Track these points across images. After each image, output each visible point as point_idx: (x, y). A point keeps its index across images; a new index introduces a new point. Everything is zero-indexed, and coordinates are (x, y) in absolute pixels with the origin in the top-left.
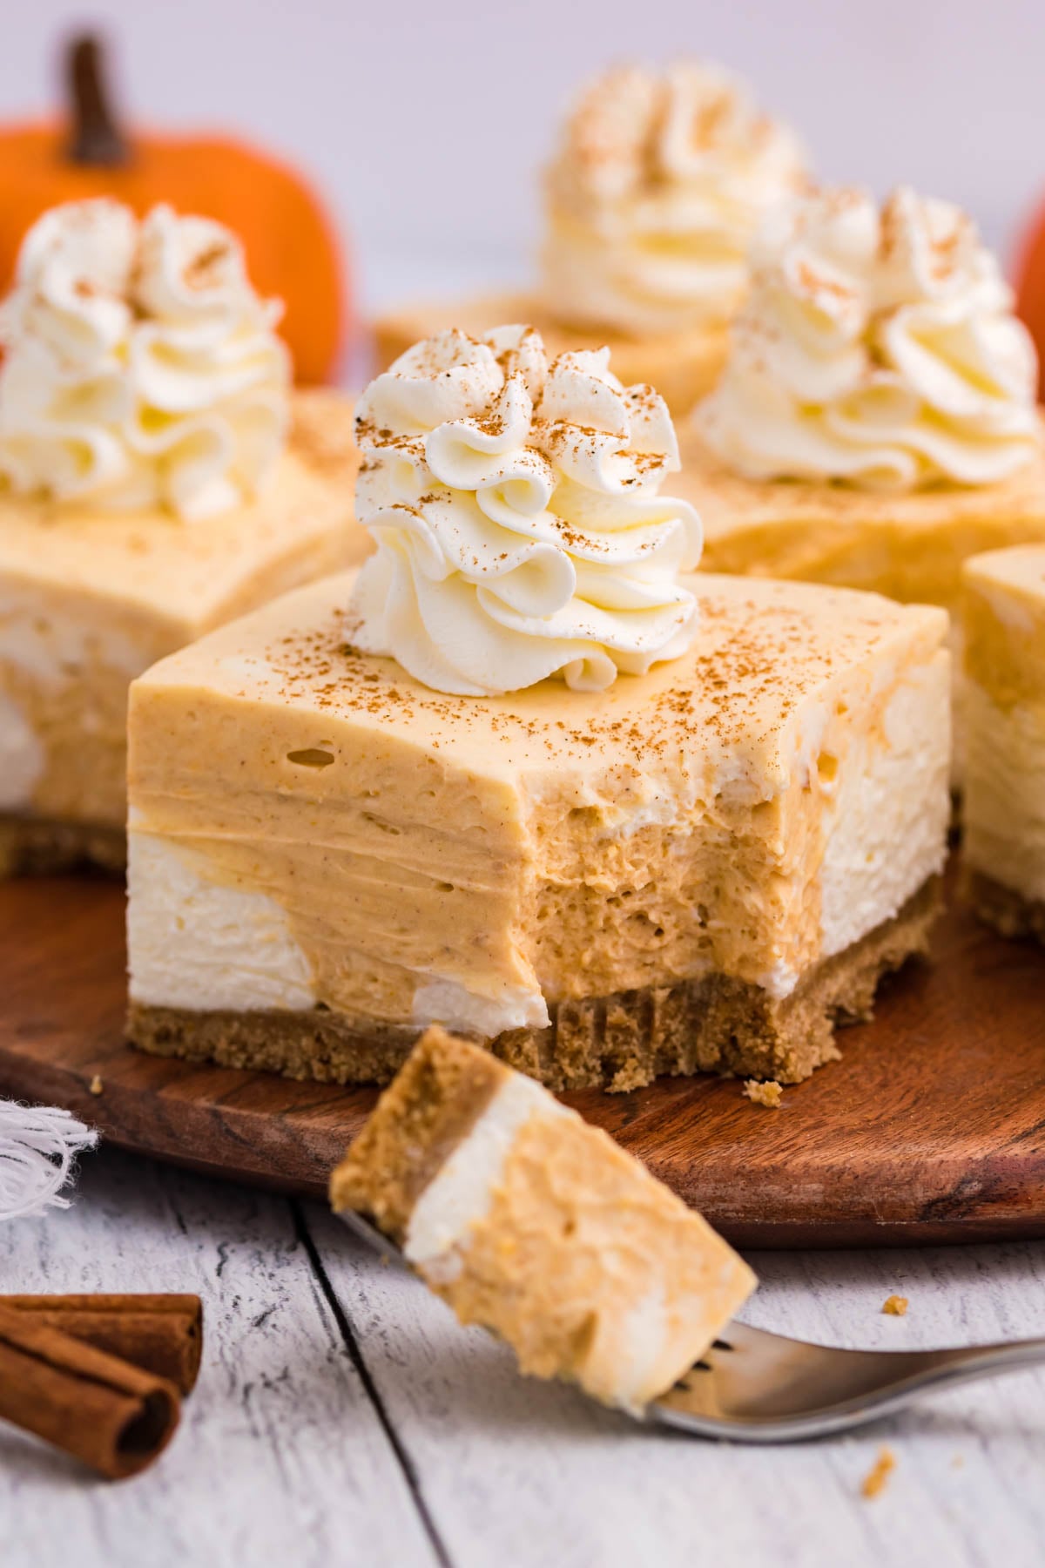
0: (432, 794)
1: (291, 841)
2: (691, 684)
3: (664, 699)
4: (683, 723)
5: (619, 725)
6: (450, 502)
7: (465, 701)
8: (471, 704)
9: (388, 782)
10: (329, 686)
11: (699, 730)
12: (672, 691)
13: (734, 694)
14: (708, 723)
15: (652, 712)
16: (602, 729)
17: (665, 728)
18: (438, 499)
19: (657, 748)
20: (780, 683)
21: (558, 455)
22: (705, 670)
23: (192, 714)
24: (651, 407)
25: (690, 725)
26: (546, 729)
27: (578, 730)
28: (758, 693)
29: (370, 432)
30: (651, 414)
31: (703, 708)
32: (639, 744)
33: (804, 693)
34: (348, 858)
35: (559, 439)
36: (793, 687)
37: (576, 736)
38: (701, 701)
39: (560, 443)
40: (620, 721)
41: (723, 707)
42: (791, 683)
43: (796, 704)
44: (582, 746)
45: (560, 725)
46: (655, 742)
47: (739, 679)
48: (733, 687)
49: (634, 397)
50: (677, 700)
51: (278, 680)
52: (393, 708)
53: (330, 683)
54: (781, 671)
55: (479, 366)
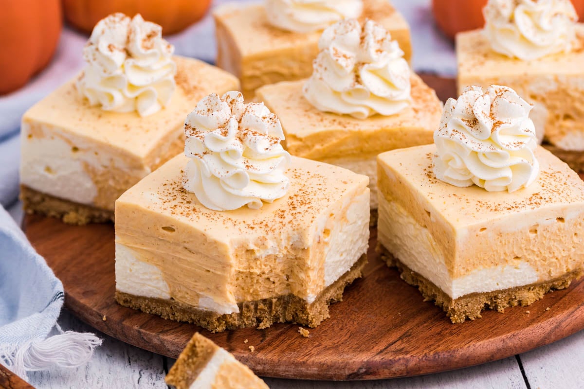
0: (204, 244)
1: (163, 252)
2: (285, 208)
3: (277, 214)
4: (282, 222)
5: (262, 223)
7: (216, 213)
9: (191, 240)
10: (175, 206)
11: (286, 225)
12: (279, 210)
13: (298, 213)
14: (289, 223)
15: (272, 218)
16: (256, 224)
17: (276, 224)
18: (208, 153)
19: (273, 231)
20: (312, 209)
23: (133, 212)
24: (275, 122)
25: (284, 223)
26: (239, 224)
27: (249, 224)
28: (305, 212)
29: (189, 129)
30: (275, 125)
31: (288, 217)
32: (267, 229)
33: (319, 213)
34: (179, 259)
36: (316, 211)
37: (249, 226)
38: (288, 214)
40: (262, 221)
41: (294, 217)
42: (316, 209)
43: (316, 218)
44: (250, 229)
45: (244, 222)
46: (272, 229)
47: (300, 206)
48: (298, 210)
49: (271, 119)
50: (281, 213)
51: (160, 202)
52: (194, 216)
53: (176, 204)
54: (313, 204)
55: (222, 111)
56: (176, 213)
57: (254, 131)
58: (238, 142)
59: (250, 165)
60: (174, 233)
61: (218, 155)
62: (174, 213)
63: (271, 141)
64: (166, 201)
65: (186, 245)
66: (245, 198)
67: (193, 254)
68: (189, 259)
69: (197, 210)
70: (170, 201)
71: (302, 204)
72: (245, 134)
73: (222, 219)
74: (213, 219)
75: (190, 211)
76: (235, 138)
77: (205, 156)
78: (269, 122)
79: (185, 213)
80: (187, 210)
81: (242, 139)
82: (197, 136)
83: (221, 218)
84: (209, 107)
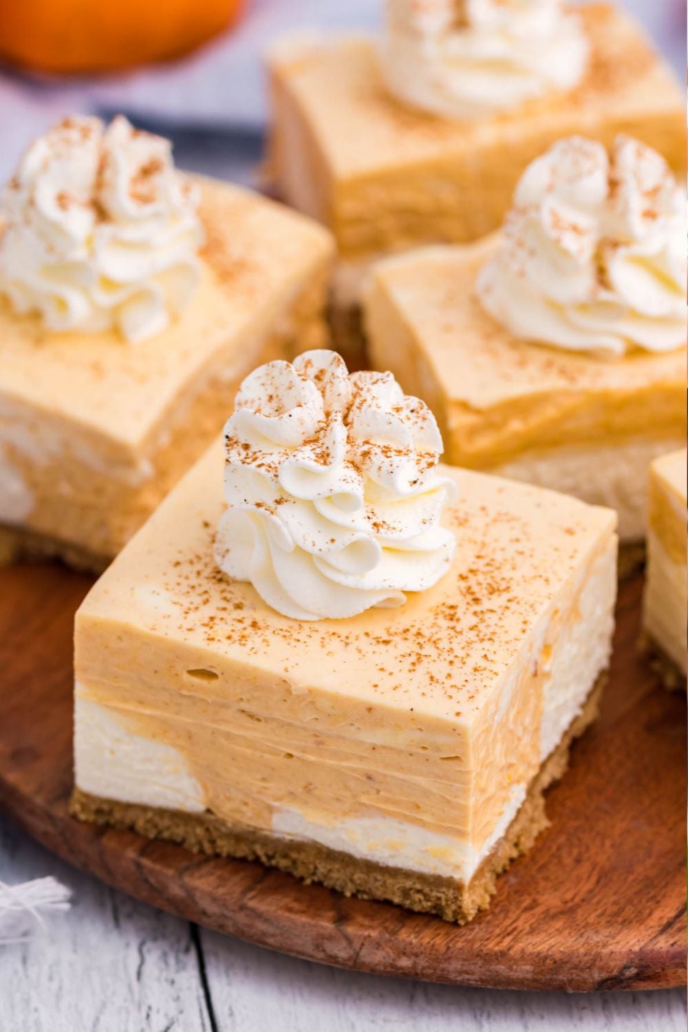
0: (285, 700)
1: (190, 720)
2: (456, 599)
3: (439, 611)
4: (453, 628)
5: (408, 630)
6: (294, 502)
7: (303, 624)
8: (306, 626)
9: (256, 695)
10: (212, 619)
11: (464, 633)
12: (444, 604)
13: (488, 610)
14: (471, 629)
15: (431, 620)
16: (396, 633)
17: (441, 631)
18: (286, 501)
19: (434, 642)
20: (518, 603)
21: (367, 469)
22: (465, 588)
23: (120, 638)
24: (424, 419)
25: (458, 629)
26: (357, 639)
27: (379, 636)
28: (504, 611)
29: (235, 445)
30: (425, 424)
31: (467, 620)
32: (421, 641)
33: (536, 613)
34: (228, 736)
35: (367, 458)
36: (527, 607)
37: (378, 641)
38: (465, 613)
39: (368, 461)
40: (408, 627)
41: (481, 619)
42: (526, 603)
43: (531, 624)
44: (382, 647)
45: (367, 634)
46: (434, 639)
47: (490, 596)
48: (486, 604)
49: (412, 411)
50: (448, 611)
51: (176, 611)
52: (255, 640)
53: (212, 615)
54: (516, 591)
55: (310, 405)
56: (217, 638)
57: (382, 443)
58: (352, 473)
59: (379, 521)
60: (214, 683)
61: (310, 505)
62: (213, 639)
63: (418, 462)
64: (189, 609)
65: (244, 706)
66: (372, 592)
67: (256, 722)
68: (249, 734)
69: (261, 624)
70: (197, 608)
71: (492, 591)
72: (366, 454)
73: (317, 637)
74: (299, 641)
75: (245, 629)
76: (343, 464)
77: (282, 509)
78: (409, 419)
79: (236, 636)
80: (240, 626)
81: (359, 465)
82: (260, 466)
83: (314, 635)
84: (271, 391)
